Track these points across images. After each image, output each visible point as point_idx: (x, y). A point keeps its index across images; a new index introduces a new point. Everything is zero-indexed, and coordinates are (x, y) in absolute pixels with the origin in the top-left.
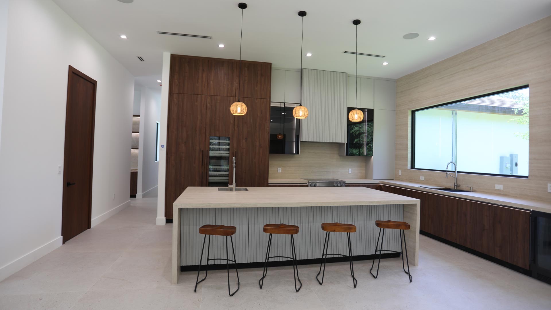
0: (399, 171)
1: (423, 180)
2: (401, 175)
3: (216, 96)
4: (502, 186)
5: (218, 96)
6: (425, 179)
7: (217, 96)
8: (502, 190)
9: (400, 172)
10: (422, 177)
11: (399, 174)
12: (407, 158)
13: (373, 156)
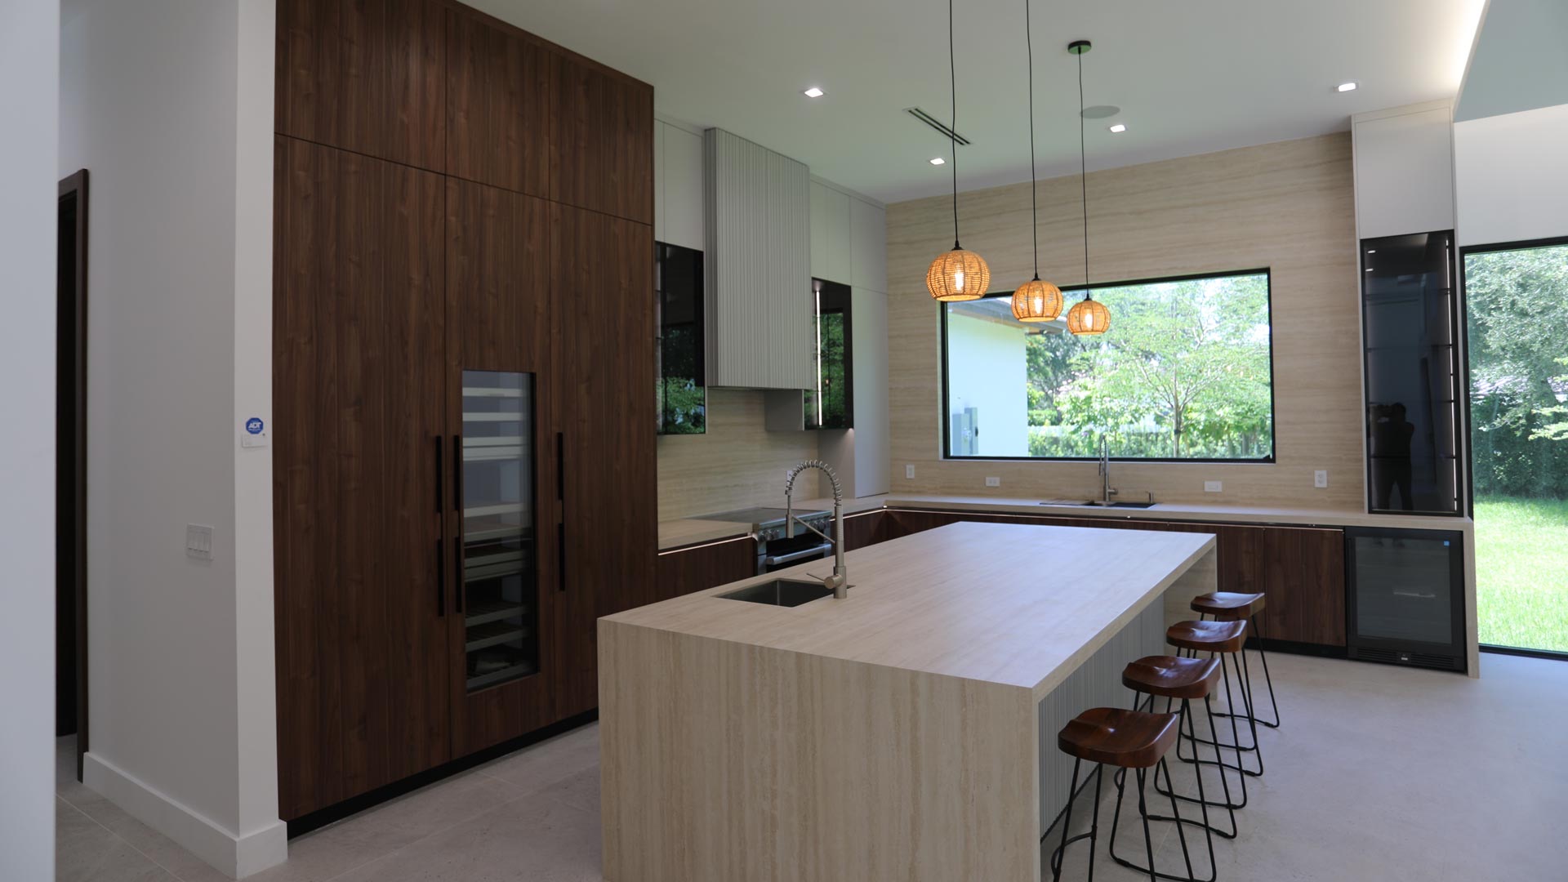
0: (908, 467)
1: (997, 487)
2: (913, 476)
3: (482, 184)
4: (1221, 484)
5: (487, 185)
6: (1001, 483)
7: (485, 187)
8: (1219, 492)
9: (911, 471)
11: (908, 477)
12: (937, 429)
13: (852, 427)
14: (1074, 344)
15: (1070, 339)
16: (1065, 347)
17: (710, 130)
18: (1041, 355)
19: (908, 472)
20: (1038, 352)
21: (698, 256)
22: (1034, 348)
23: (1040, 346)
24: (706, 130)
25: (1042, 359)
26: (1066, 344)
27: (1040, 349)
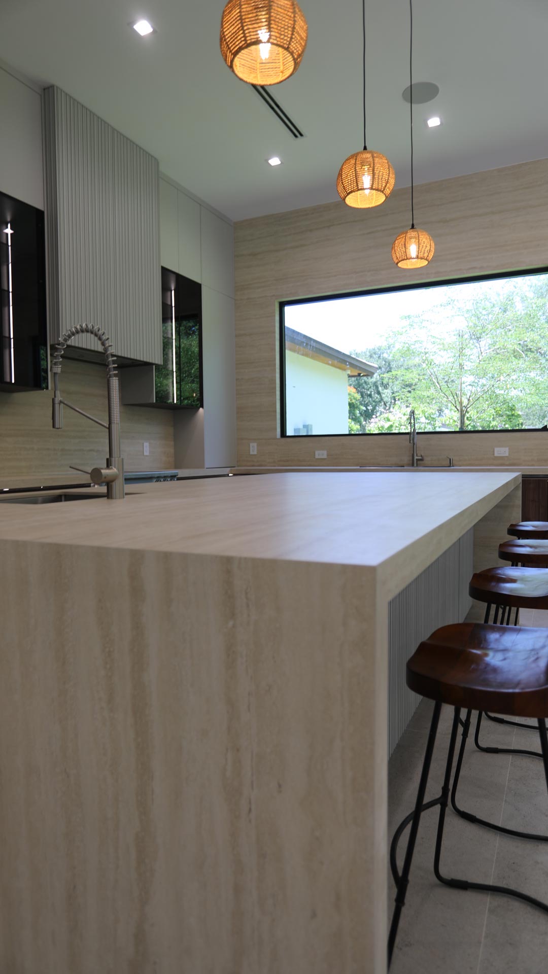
0: (251, 445)
1: (325, 459)
2: (255, 453)
4: (507, 449)
6: (328, 455)
8: (507, 457)
9: (254, 449)
10: (321, 452)
11: (251, 453)
12: (275, 411)
13: (203, 407)
14: (380, 402)
15: (377, 398)
16: (374, 403)
17: (48, 88)
18: (357, 408)
19: (251, 449)
20: (356, 406)
21: (39, 214)
22: (353, 403)
23: (357, 402)
24: (44, 89)
25: (358, 412)
26: (374, 401)
27: (357, 404)
